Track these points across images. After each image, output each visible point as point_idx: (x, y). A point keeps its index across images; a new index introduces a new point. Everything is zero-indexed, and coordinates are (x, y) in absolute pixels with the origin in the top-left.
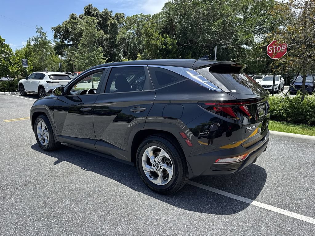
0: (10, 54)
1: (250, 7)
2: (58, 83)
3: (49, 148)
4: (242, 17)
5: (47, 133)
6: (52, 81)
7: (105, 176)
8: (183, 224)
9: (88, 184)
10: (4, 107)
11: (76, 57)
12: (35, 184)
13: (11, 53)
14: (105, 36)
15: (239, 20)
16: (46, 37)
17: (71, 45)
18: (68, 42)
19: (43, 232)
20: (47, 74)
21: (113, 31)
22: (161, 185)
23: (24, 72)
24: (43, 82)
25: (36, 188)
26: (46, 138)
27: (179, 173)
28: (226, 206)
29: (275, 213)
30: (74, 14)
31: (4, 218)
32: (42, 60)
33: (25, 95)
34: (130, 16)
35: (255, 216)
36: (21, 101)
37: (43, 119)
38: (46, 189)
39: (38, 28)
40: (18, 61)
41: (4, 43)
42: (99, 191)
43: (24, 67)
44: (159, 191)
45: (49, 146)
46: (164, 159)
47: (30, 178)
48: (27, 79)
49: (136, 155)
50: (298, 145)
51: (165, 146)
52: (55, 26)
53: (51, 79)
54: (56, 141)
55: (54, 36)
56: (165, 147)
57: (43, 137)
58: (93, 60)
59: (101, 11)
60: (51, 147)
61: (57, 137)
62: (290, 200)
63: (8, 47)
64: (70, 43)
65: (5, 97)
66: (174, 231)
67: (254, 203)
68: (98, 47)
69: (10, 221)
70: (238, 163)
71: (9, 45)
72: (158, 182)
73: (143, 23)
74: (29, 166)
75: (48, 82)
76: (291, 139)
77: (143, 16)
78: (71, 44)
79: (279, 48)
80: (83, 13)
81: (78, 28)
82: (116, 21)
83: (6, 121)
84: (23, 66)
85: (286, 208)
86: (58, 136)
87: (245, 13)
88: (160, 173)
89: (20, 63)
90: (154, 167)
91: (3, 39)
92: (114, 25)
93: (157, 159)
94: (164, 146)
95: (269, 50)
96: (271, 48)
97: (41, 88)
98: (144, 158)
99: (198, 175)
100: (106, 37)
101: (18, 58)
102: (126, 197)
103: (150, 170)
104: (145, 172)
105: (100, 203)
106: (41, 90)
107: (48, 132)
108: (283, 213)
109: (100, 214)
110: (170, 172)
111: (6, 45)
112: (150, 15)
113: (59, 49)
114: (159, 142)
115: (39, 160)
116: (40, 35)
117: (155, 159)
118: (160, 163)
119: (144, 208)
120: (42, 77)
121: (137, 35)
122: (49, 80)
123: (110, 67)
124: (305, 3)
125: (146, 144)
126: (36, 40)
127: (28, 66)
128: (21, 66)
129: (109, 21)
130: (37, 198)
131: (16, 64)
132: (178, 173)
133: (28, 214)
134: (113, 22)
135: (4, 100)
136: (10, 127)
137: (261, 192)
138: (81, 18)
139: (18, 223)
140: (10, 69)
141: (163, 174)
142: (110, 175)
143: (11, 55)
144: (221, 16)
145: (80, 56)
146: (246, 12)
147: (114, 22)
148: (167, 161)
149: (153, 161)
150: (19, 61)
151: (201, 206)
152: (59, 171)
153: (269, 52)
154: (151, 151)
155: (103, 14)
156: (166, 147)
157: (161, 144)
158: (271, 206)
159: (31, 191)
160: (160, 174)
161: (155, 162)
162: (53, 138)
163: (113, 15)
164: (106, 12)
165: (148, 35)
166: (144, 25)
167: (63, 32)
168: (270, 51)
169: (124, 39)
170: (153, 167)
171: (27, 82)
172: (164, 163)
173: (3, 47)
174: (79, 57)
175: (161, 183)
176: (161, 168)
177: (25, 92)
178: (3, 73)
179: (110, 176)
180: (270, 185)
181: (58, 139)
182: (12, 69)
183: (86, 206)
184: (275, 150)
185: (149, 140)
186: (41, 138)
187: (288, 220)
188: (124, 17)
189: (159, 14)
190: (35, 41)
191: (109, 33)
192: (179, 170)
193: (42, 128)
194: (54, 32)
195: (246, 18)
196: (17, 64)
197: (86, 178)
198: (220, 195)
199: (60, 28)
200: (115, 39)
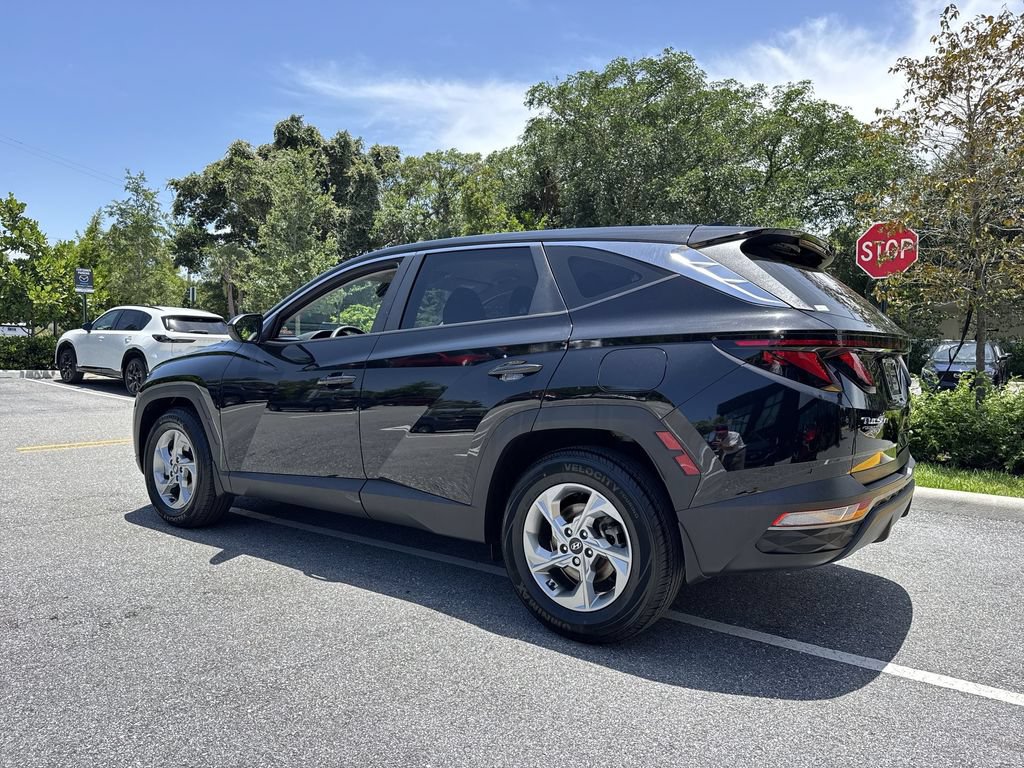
0: (38, 251)
1: (786, 140)
2: (192, 341)
3: (194, 517)
4: (762, 169)
5: (192, 467)
6: (171, 334)
7: (390, 594)
8: (678, 721)
9: (341, 615)
10: (13, 413)
11: (249, 268)
12: (163, 613)
13: (39, 246)
14: (337, 211)
15: (754, 178)
16: (156, 205)
17: (226, 237)
18: (218, 228)
19: (225, 739)
20: (156, 314)
21: (364, 199)
22: (588, 609)
23: (78, 309)
24: (141, 339)
25: (173, 623)
26: (184, 484)
27: (654, 564)
28: (804, 677)
29: (963, 694)
30: (245, 141)
31: (85, 699)
32: (137, 274)
33: (76, 380)
34: (418, 154)
35: (903, 703)
36: (65, 397)
37: (181, 422)
38: (205, 626)
39: (131, 178)
40: (62, 271)
41: (22, 215)
42: (381, 634)
43: (80, 293)
44: (581, 630)
45: (195, 511)
46: (600, 525)
47: (146, 597)
48: (88, 328)
49: (502, 517)
50: (987, 525)
51: (606, 481)
52: (181, 177)
53: (168, 328)
54: (219, 492)
55: (173, 209)
56: (604, 484)
57: (171, 483)
58: (305, 275)
59: (327, 136)
60: (201, 511)
61: (225, 479)
62: (1002, 662)
63: (33, 228)
64: (221, 232)
65: (9, 385)
66: (655, 740)
67: (891, 668)
68: (323, 238)
69: (105, 708)
70: (841, 530)
71: (36, 223)
72: (580, 601)
73: (457, 178)
74: (134, 565)
75: (159, 338)
76: (964, 510)
77: (458, 156)
78: (225, 234)
79: (892, 245)
80: (271, 140)
81: (257, 183)
82: (374, 169)
83: (27, 450)
84: (77, 290)
85: (996, 681)
86: (229, 473)
87: (771, 155)
88: (586, 572)
89: (68, 281)
90: (565, 552)
91: (19, 202)
92: (366, 181)
93: (573, 526)
94: (603, 480)
95: (862, 252)
96: (867, 247)
97: (134, 356)
98: (530, 526)
99: (718, 569)
100: (340, 216)
101: (63, 263)
102: (473, 648)
103: (552, 563)
104: (533, 571)
105: (393, 664)
106: (133, 363)
107: (194, 464)
108: (990, 696)
109: (403, 693)
110: (622, 565)
111: (27, 221)
112: (478, 154)
113: (188, 249)
114: (585, 467)
115: (162, 551)
116: (135, 198)
117: (569, 526)
118: (584, 538)
119: (542, 677)
120: (139, 322)
121: (437, 213)
122: (162, 331)
123: (419, 253)
124: (969, 109)
125: (539, 477)
126: (123, 212)
127: (93, 291)
128: (69, 289)
129: (353, 168)
130: (181, 648)
131: (53, 280)
132: (650, 565)
133: (161, 690)
134: (364, 171)
135: (9, 392)
136: (42, 465)
137: (906, 641)
138: (265, 157)
139: (133, 713)
140: (31, 295)
141: (594, 574)
142: (408, 592)
143: (40, 254)
144: (699, 159)
145: (264, 263)
146: (773, 152)
147: (368, 170)
148: (609, 532)
149: (561, 533)
150: (65, 274)
151: (726, 676)
152: (237, 579)
153: (863, 257)
154: (555, 500)
155: (333, 148)
156: (608, 484)
157: (591, 474)
158: (948, 678)
159: (158, 629)
160: (586, 576)
161: (569, 536)
162: (212, 483)
163: (366, 151)
164: (344, 143)
165: (473, 211)
166: (461, 184)
167: (204, 197)
168: (867, 255)
169: (397, 226)
170: (560, 553)
171: (87, 337)
172: (598, 536)
173: (16, 228)
174: (261, 266)
175: (587, 605)
176: (590, 556)
177: (78, 370)
178: (9, 308)
179: (407, 596)
180: (930, 626)
181: (226, 485)
182: (38, 296)
183: (350, 672)
184: (919, 537)
185: (549, 463)
186: (165, 486)
187: (1013, 712)
188: (398, 157)
189: (510, 153)
190: (117, 216)
191: (351, 204)
192: (653, 556)
193: (174, 452)
194: (176, 194)
195: (774, 169)
196: (58, 281)
197: (331, 599)
198: (778, 647)
199: (195, 183)
200: (367, 224)
